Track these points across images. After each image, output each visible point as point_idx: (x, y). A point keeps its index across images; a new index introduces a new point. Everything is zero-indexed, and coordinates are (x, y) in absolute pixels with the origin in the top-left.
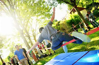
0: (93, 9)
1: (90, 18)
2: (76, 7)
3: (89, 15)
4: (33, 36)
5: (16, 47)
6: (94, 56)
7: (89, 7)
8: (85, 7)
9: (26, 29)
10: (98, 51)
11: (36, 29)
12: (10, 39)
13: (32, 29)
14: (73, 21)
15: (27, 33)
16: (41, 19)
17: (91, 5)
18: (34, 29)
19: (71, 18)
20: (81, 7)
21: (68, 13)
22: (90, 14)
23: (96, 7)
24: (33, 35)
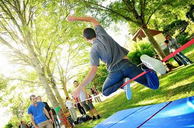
0: (177, 32)
1: (172, 47)
2: (145, 27)
3: (170, 42)
4: (61, 82)
5: (31, 99)
6: (181, 107)
7: (169, 30)
8: (161, 29)
9: (48, 68)
10: (188, 99)
11: (67, 69)
12: (14, 88)
13: (59, 68)
14: (138, 54)
15: (50, 76)
16: (78, 49)
17: (173, 25)
18: (64, 69)
19: (135, 49)
20: (154, 28)
21: (129, 39)
22: (170, 40)
23: (181, 29)
24: (61, 80)
